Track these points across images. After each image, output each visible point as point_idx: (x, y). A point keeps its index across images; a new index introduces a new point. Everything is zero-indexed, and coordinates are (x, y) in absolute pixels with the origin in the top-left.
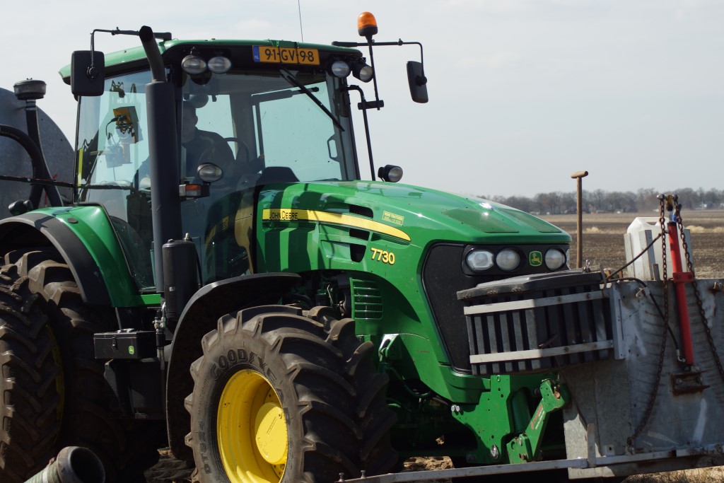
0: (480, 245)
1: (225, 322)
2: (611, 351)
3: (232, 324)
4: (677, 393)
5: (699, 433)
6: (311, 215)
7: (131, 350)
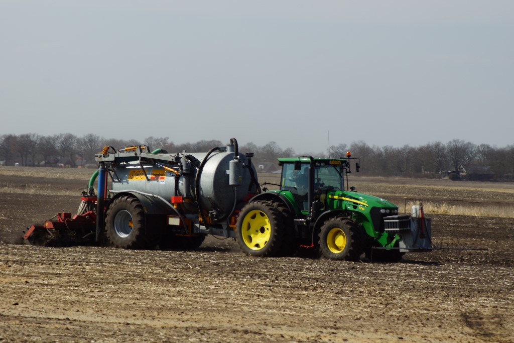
0: (383, 208)
1: (331, 219)
2: (410, 230)
3: (333, 219)
4: (421, 238)
5: (424, 245)
6: (344, 198)
7: (305, 224)
